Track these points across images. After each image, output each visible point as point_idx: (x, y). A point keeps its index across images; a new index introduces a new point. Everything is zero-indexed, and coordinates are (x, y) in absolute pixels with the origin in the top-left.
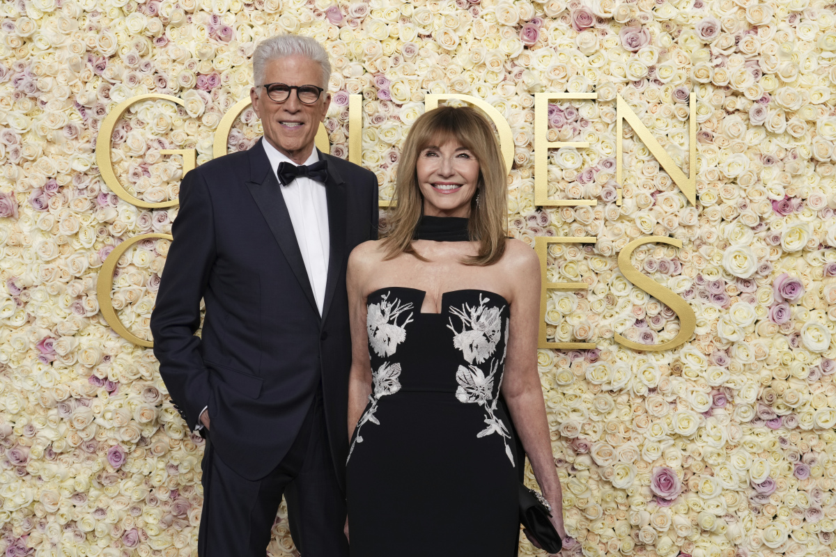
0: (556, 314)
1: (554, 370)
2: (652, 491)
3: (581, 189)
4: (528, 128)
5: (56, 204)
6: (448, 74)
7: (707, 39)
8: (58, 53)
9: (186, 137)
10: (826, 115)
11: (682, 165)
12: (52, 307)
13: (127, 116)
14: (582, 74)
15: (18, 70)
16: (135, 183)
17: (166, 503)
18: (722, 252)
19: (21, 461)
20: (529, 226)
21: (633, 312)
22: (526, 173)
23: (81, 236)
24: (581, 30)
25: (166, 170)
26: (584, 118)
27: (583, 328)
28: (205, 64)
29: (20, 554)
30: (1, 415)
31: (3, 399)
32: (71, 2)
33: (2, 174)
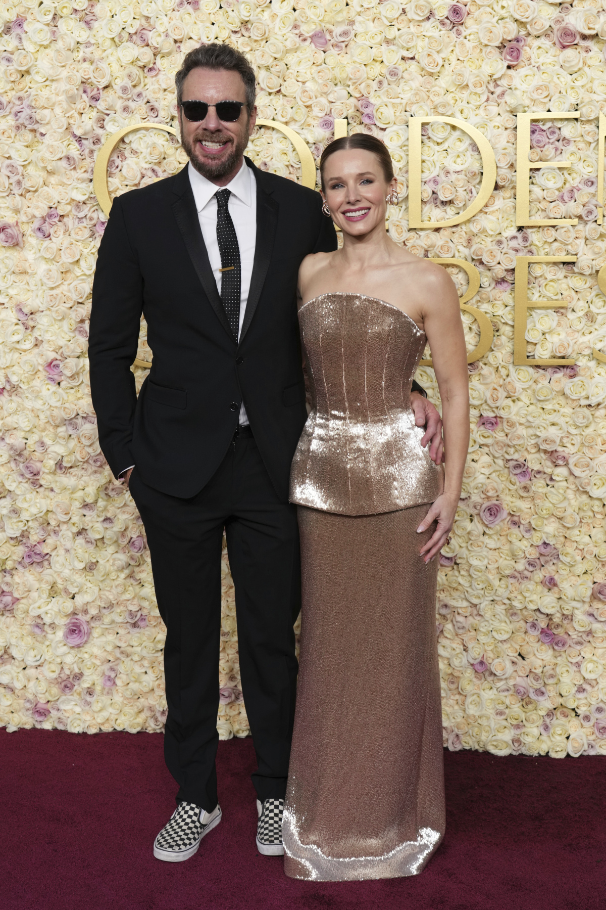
0: (536, 332)
1: (534, 386)
3: (562, 209)
4: (510, 150)
5: (58, 233)
6: (431, 97)
8: (54, 85)
9: (178, 165)
12: (58, 331)
13: (122, 145)
14: (564, 93)
15: (18, 102)
19: (35, 475)
20: (510, 246)
22: (508, 193)
23: (82, 263)
24: (564, 47)
26: (567, 137)
27: (562, 345)
29: (37, 559)
30: (15, 432)
31: (16, 417)
32: (66, 34)
33: (7, 205)
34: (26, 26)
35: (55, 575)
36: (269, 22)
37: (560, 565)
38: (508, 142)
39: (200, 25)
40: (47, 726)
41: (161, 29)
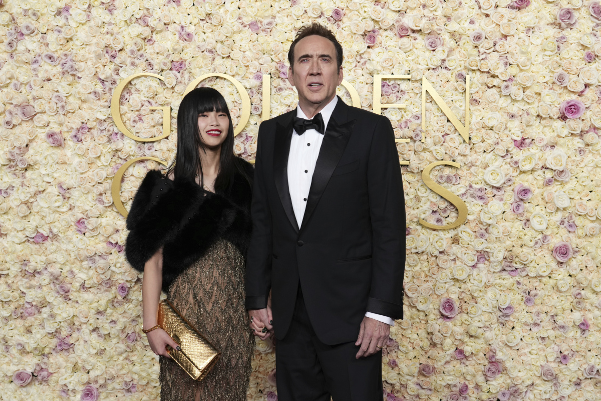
2: (440, 312)
3: (401, 133)
4: (369, 96)
5: (87, 139)
7: (477, 43)
8: (88, 47)
9: (165, 99)
10: (547, 89)
11: (461, 118)
12: (85, 201)
13: (129, 86)
14: (402, 64)
15: (64, 57)
16: (134, 126)
18: (483, 171)
19: (66, 292)
21: (430, 206)
23: (102, 158)
24: (401, 37)
25: (153, 119)
26: (403, 90)
28: (177, 55)
29: (66, 347)
30: (54, 264)
31: (55, 255)
32: (96, 17)
33: (55, 120)
34: (71, 11)
35: (77, 358)
36: (223, 15)
37: (399, 352)
38: (368, 92)
39: (181, 15)
41: (156, 16)
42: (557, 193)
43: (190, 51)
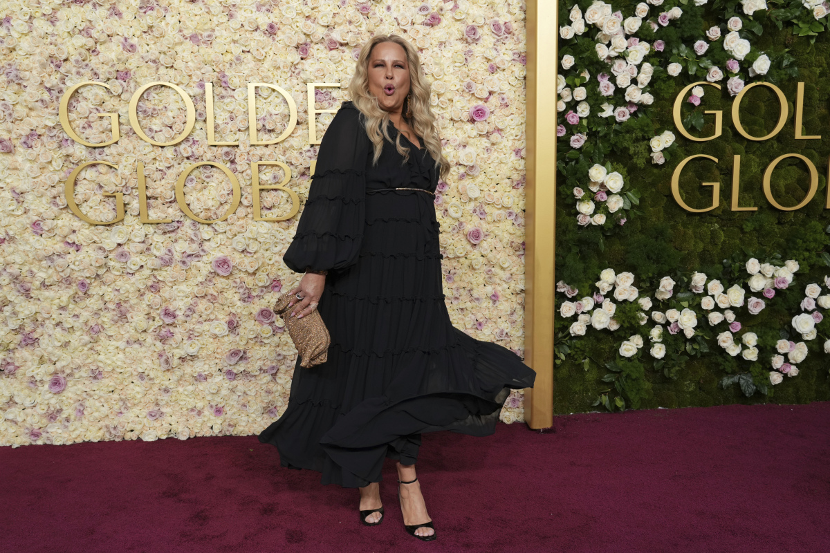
4: (304, 103)
5: (37, 145)
6: (260, 73)
8: (32, 57)
9: (112, 107)
10: (458, 96)
12: (39, 204)
13: (76, 94)
14: (332, 73)
15: (8, 67)
16: (84, 133)
17: (114, 310)
19: (27, 291)
20: (307, 155)
22: (305, 127)
23: (53, 163)
24: (331, 50)
25: (101, 125)
26: (335, 97)
28: (121, 65)
29: (30, 342)
30: (13, 265)
31: (13, 256)
32: (38, 28)
34: (12, 22)
35: (42, 351)
36: (164, 27)
38: (303, 99)
39: (123, 27)
40: (40, 442)
41: (99, 28)
42: (469, 186)
43: (133, 62)
